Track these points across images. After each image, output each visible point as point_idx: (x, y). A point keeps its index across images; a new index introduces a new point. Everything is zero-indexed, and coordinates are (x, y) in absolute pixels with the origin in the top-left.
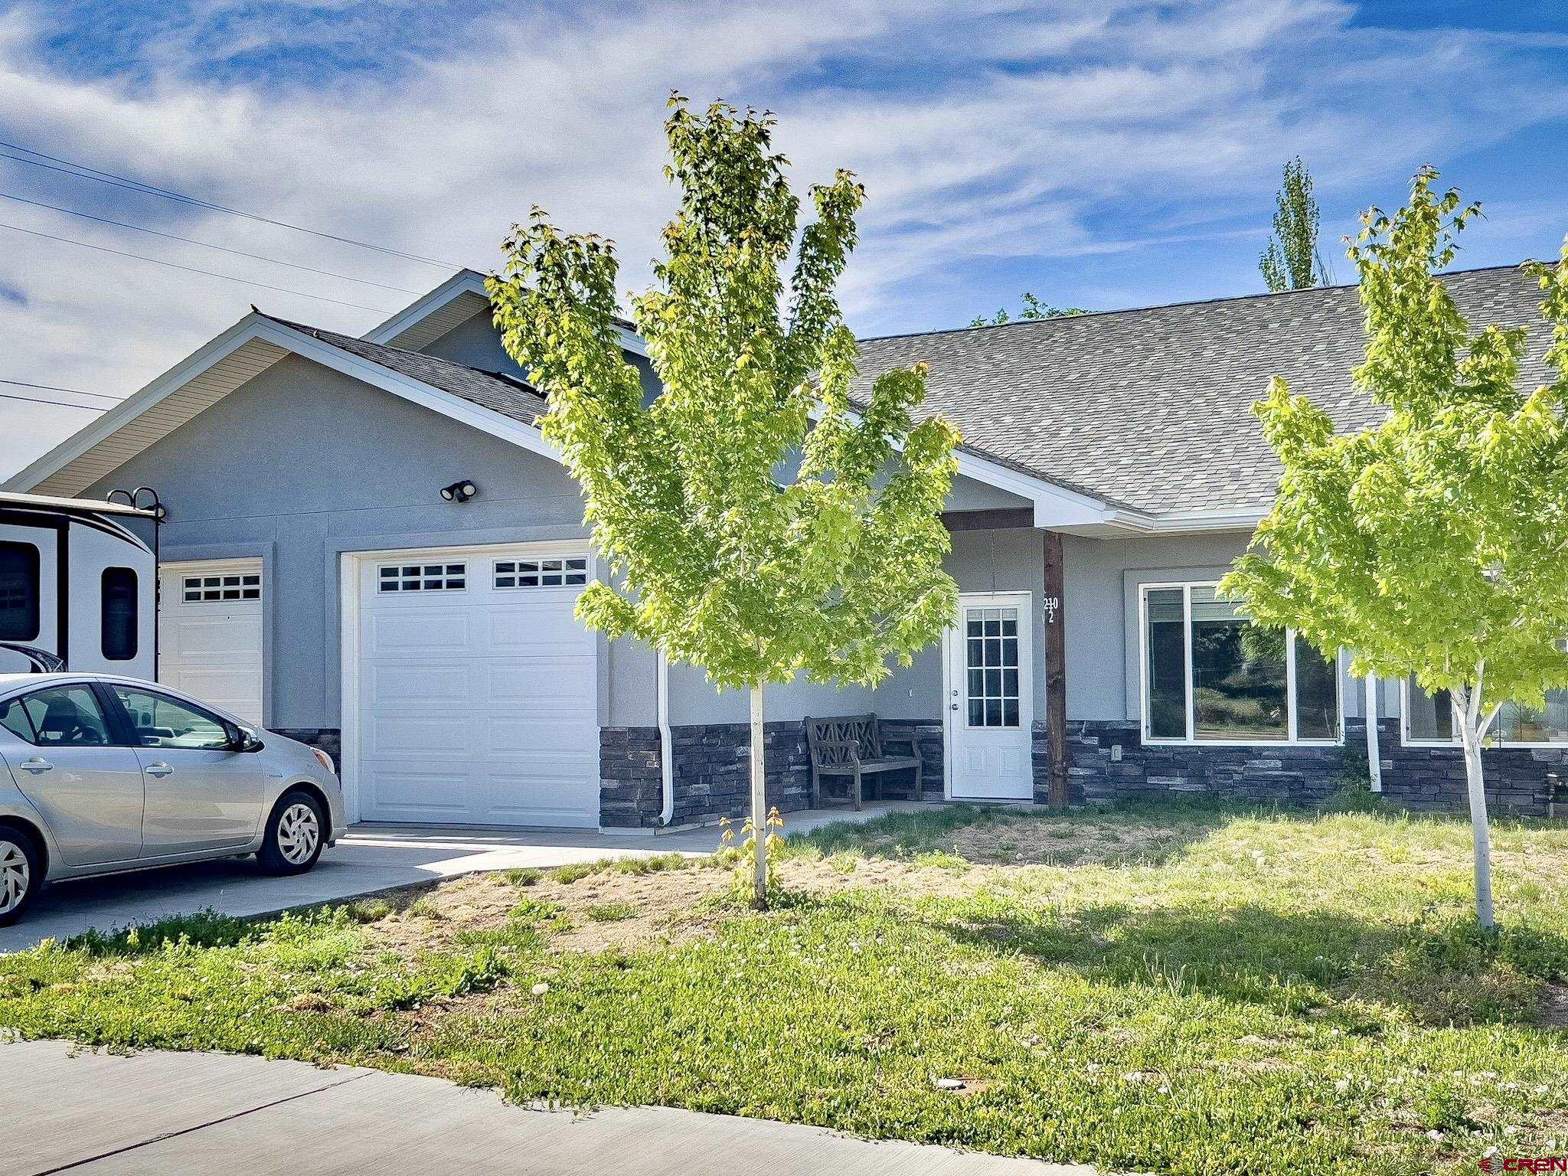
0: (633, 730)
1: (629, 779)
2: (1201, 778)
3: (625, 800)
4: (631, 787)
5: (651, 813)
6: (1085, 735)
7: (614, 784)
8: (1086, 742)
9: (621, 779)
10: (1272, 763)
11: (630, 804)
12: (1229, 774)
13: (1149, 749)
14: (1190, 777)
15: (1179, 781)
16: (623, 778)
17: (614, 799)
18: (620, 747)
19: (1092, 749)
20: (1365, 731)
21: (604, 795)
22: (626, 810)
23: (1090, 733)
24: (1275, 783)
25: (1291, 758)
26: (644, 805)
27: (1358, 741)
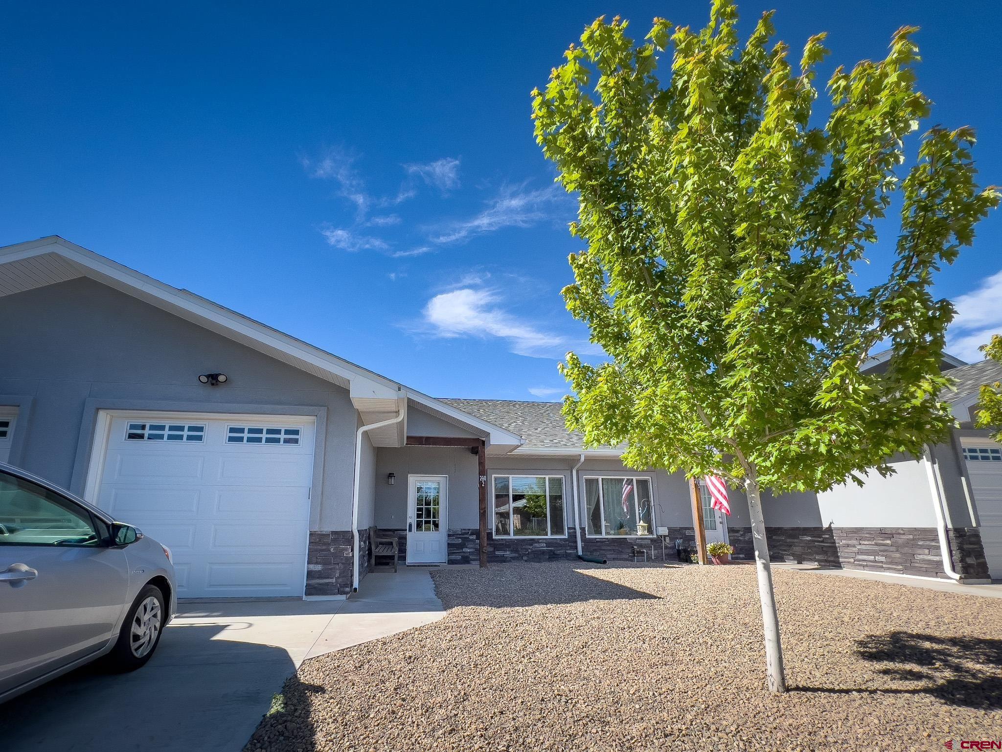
0: (333, 533)
1: (330, 564)
2: (516, 551)
3: (328, 578)
4: (331, 569)
5: (346, 585)
6: (471, 535)
7: (319, 567)
8: (471, 537)
9: (324, 564)
10: (543, 545)
11: (330, 580)
12: (527, 550)
13: (496, 540)
14: (512, 551)
15: (508, 553)
16: (325, 563)
17: (318, 578)
18: (324, 544)
19: (472, 540)
20: (575, 532)
21: (310, 574)
22: (327, 584)
23: (472, 534)
24: (543, 552)
25: (549, 543)
26: (340, 580)
27: (573, 536)
